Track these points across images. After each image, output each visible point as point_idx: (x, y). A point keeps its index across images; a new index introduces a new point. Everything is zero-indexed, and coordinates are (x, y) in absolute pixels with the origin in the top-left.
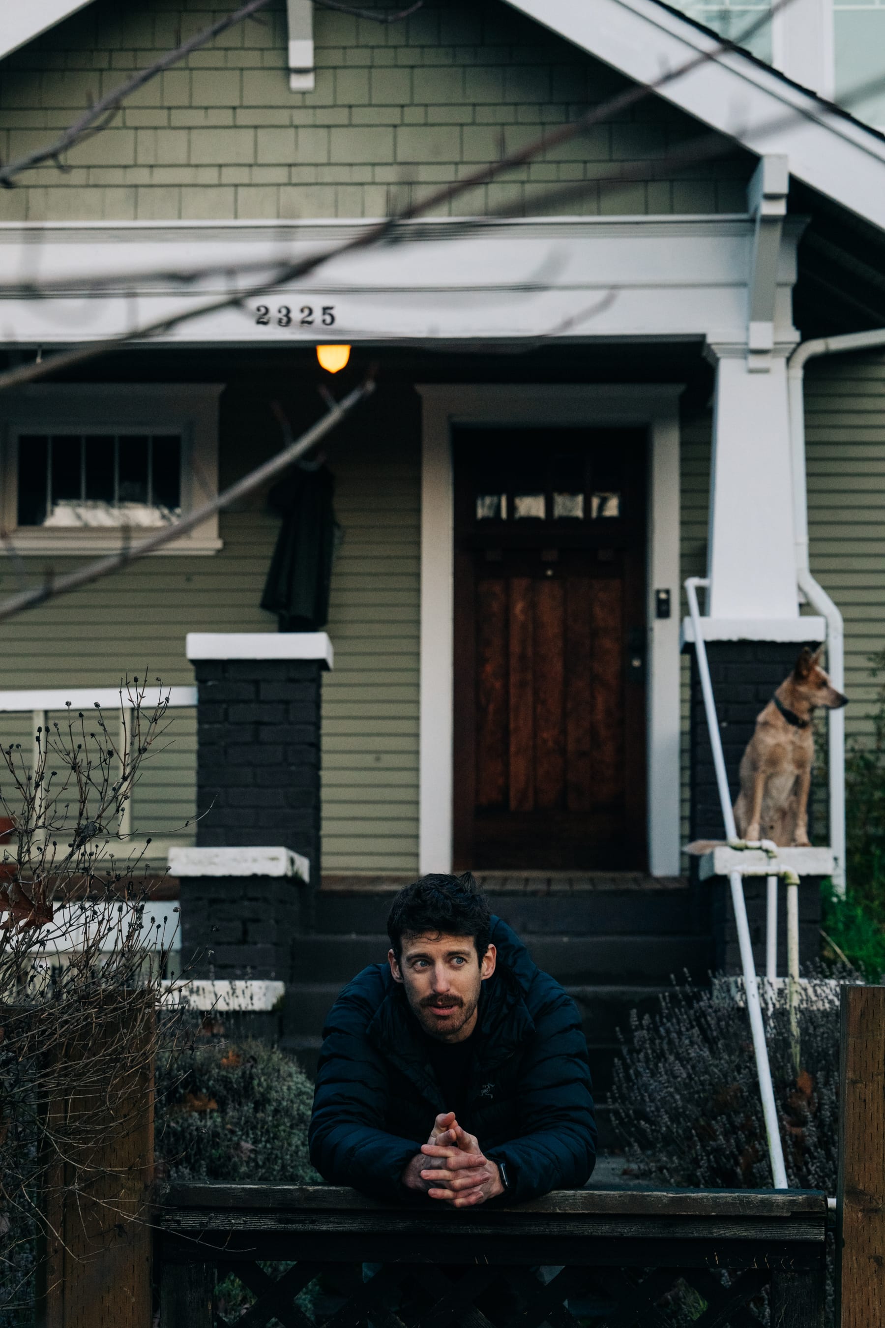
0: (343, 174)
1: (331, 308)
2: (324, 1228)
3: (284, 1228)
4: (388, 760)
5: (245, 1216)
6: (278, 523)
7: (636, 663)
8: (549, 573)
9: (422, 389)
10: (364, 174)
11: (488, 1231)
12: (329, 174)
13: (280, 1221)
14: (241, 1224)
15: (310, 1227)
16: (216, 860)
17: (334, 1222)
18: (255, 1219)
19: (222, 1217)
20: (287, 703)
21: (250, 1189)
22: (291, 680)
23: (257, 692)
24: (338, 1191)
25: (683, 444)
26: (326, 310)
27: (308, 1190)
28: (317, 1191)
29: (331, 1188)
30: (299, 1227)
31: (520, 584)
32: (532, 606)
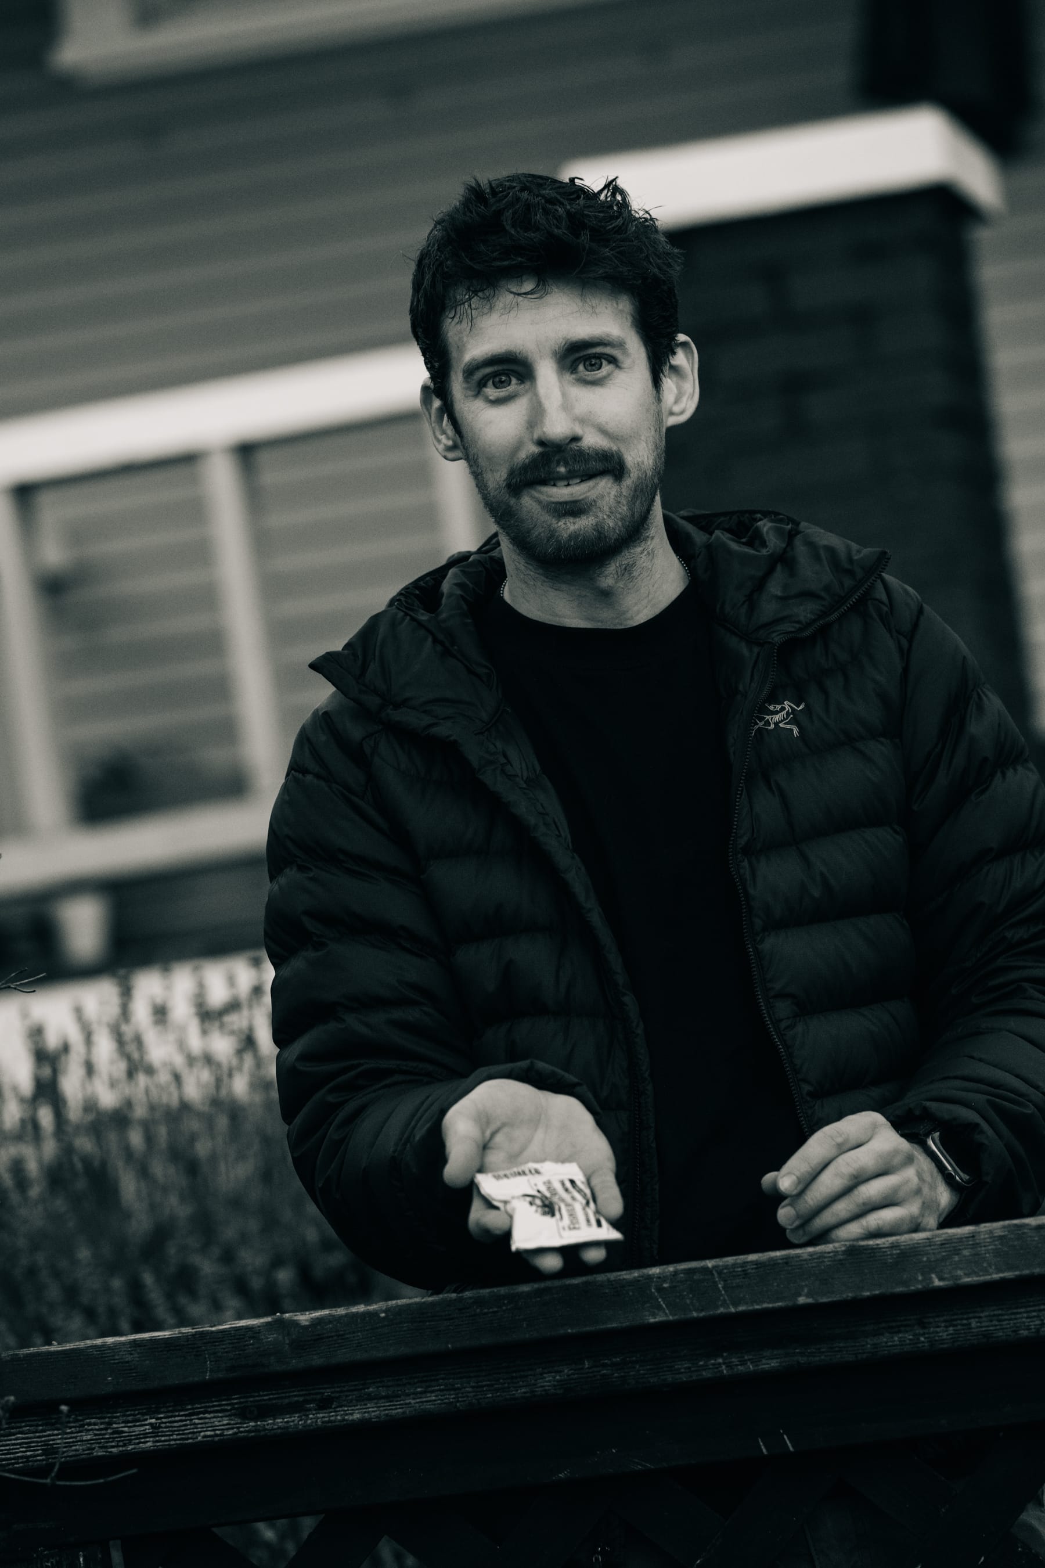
2: (357, 1416)
3: (256, 1430)
5: (152, 1413)
11: (770, 1363)
13: (244, 1414)
14: (145, 1435)
15: (318, 1418)
17: (377, 1398)
18: (178, 1419)
19: (95, 1424)
21: (152, 1341)
24: (374, 1314)
27: (296, 1324)
28: (319, 1321)
29: (354, 1309)
30: (294, 1421)
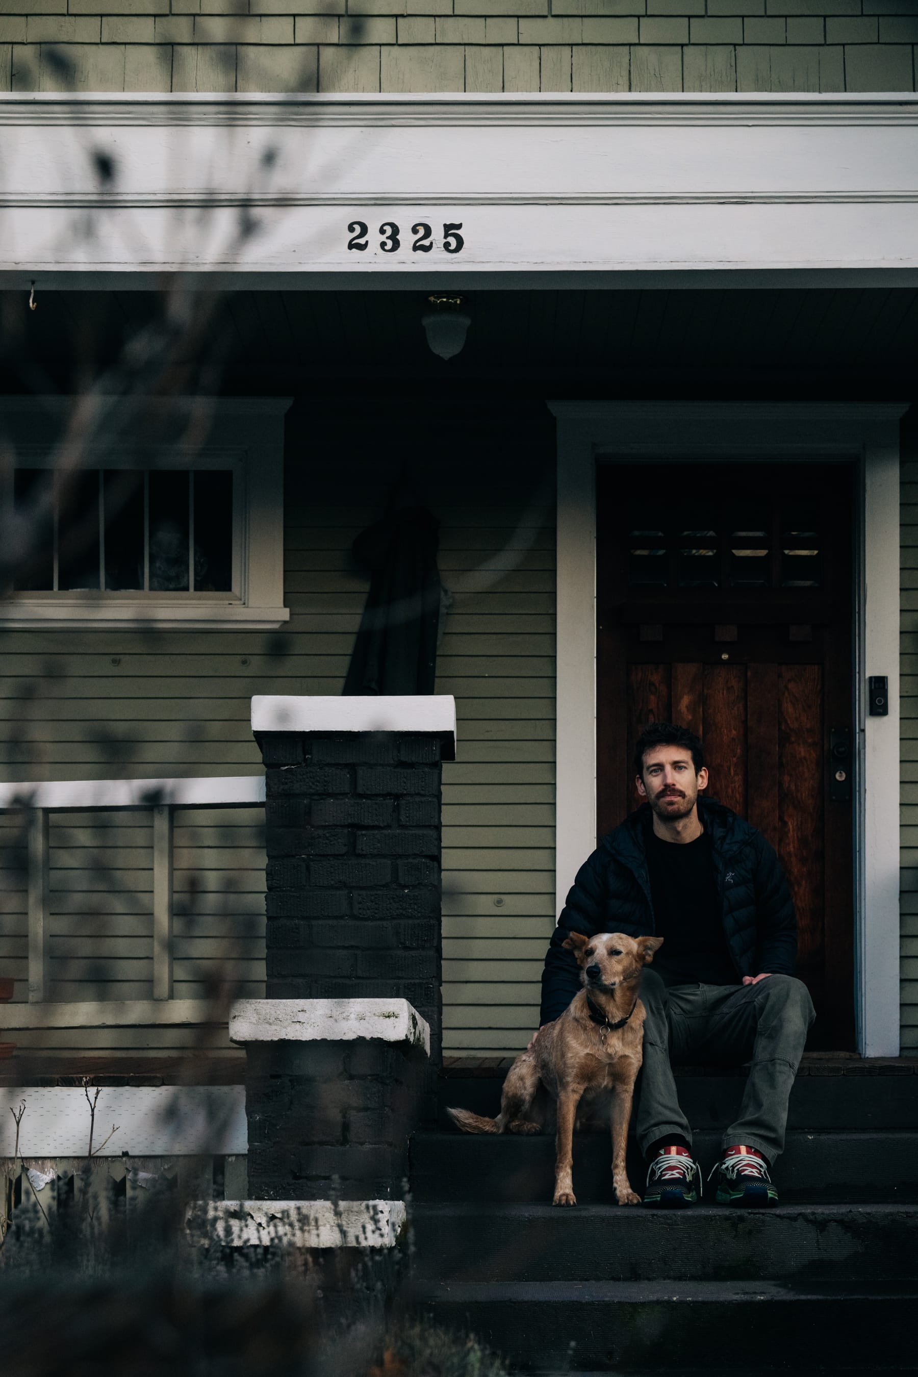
0: (474, 31)
1: (459, 226)
4: (512, 904)
6: (366, 587)
7: (840, 777)
8: (725, 657)
9: (557, 408)
10: (505, 31)
12: (453, 31)
16: (301, 1017)
20: (397, 797)
22: (402, 764)
23: (354, 782)
25: (904, 484)
26: (450, 229)
31: (685, 672)
32: (702, 700)
